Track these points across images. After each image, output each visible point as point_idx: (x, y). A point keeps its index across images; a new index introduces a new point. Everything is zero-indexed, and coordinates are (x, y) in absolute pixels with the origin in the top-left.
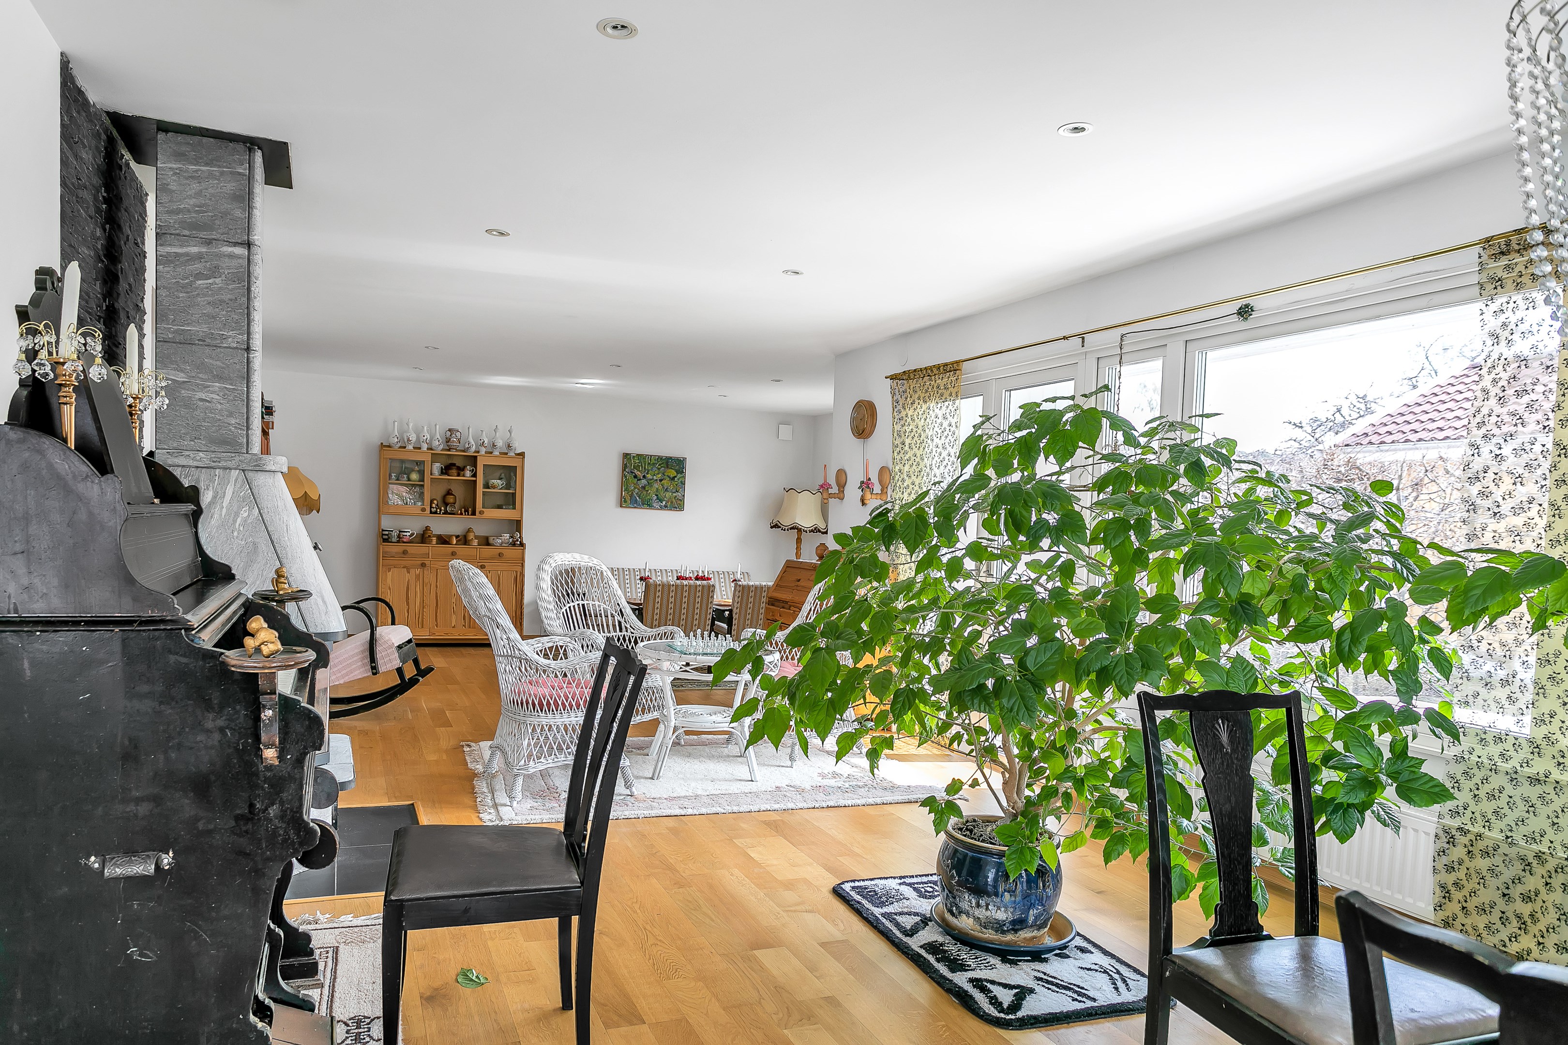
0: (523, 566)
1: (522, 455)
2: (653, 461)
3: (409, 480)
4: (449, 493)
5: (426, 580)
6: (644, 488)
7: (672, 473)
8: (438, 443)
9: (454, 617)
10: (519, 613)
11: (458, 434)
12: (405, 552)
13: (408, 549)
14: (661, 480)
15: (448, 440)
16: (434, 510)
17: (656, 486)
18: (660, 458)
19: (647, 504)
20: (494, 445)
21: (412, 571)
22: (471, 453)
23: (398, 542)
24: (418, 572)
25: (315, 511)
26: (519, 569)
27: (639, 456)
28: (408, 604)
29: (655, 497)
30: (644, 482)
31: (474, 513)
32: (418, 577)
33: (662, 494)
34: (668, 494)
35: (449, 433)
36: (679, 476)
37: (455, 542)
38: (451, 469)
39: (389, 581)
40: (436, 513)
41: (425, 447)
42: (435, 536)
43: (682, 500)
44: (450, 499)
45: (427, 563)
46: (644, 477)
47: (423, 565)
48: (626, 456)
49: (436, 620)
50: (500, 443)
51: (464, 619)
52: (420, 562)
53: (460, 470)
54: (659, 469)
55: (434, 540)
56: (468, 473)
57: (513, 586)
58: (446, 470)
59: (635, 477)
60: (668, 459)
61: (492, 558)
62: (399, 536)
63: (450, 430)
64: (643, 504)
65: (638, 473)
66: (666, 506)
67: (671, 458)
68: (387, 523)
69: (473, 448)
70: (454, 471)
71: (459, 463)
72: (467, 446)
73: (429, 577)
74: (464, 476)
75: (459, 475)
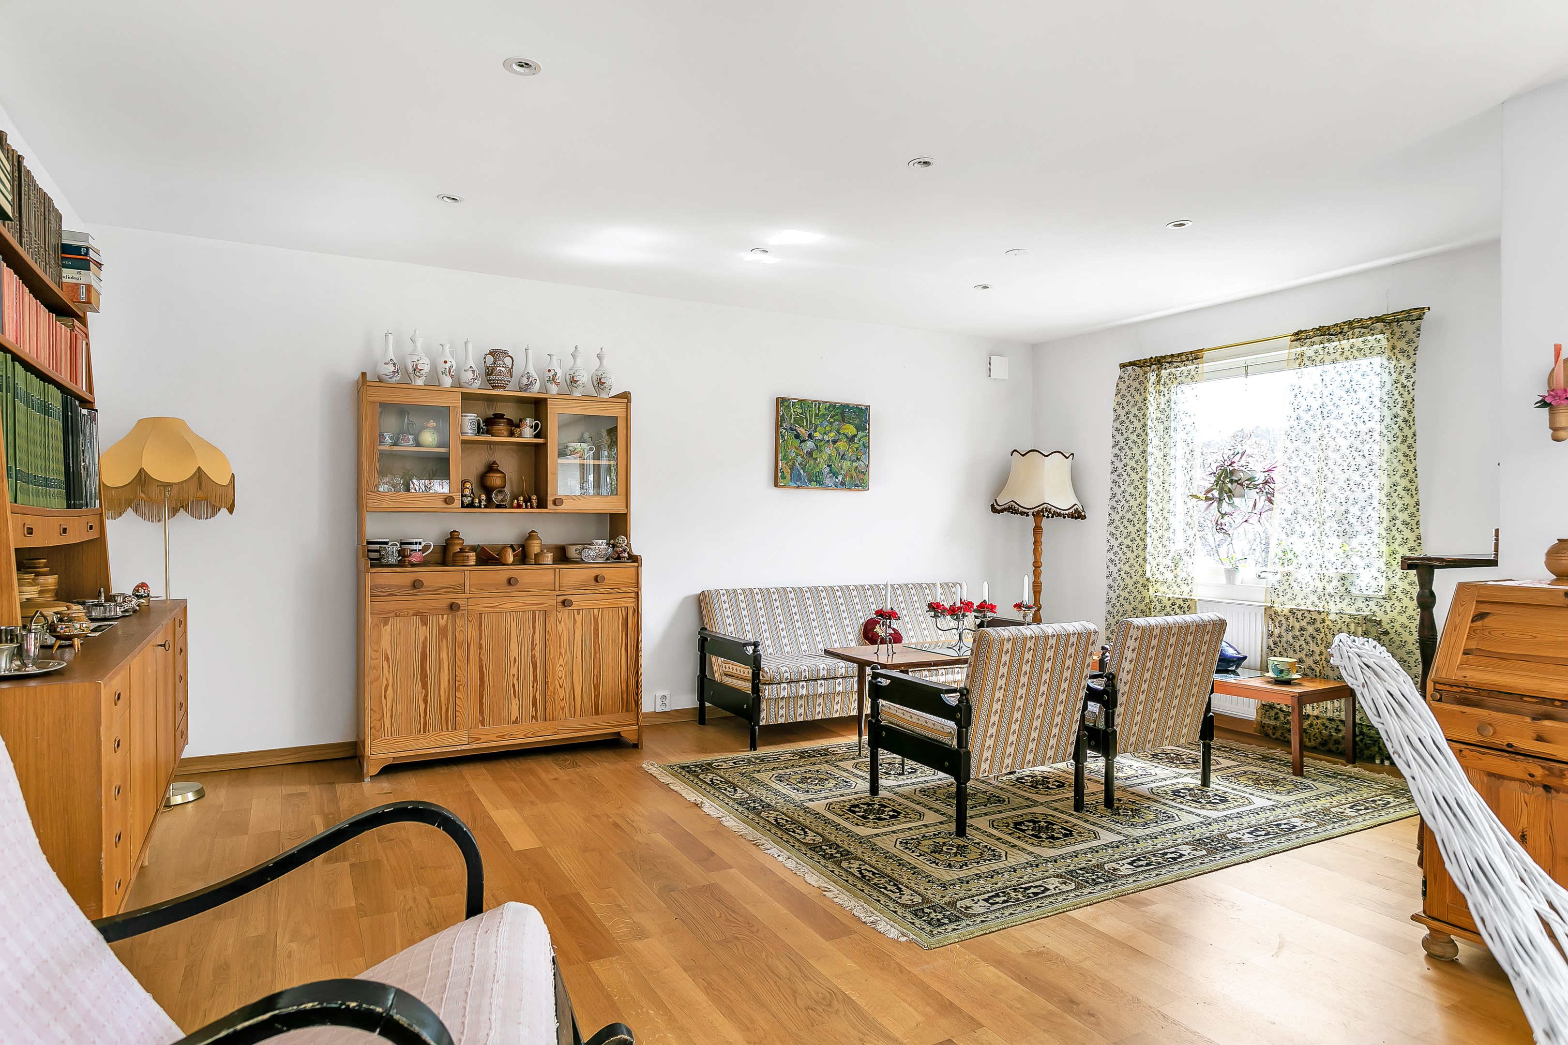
0: (637, 597)
1: (626, 396)
2: (823, 411)
3: (418, 444)
4: (491, 468)
5: (460, 637)
6: (810, 454)
7: (850, 430)
8: (470, 375)
9: (515, 702)
10: (632, 682)
11: (508, 361)
12: (416, 585)
13: (422, 577)
14: (835, 442)
15: (490, 372)
16: (467, 500)
17: (828, 450)
18: (832, 406)
19: (815, 480)
20: (573, 381)
21: (432, 620)
22: (535, 391)
23: (401, 564)
24: (443, 622)
25: (224, 511)
26: (630, 603)
27: (801, 401)
28: (425, 685)
29: (827, 470)
30: (810, 444)
31: (542, 504)
32: (443, 631)
33: (836, 463)
34: (846, 464)
35: (490, 360)
36: (861, 434)
37: (511, 559)
38: (498, 424)
39: (386, 644)
40: (471, 505)
41: (447, 381)
42: (473, 548)
43: (866, 472)
44: (495, 480)
45: (462, 602)
46: (810, 436)
47: (453, 607)
48: (781, 402)
49: (481, 712)
50: (584, 378)
51: (534, 704)
52: (446, 603)
53: (514, 426)
54: (831, 423)
55: (472, 556)
56: (527, 434)
57: (621, 634)
58: (489, 424)
59: (797, 436)
60: (844, 407)
61: (584, 586)
62: (401, 553)
63: (492, 353)
64: (810, 481)
65: (801, 431)
66: (843, 484)
67: (848, 406)
68: (375, 529)
69: (537, 387)
70: (502, 427)
71: (510, 412)
72: (525, 381)
73: (467, 631)
74: (520, 436)
75: (512, 434)
